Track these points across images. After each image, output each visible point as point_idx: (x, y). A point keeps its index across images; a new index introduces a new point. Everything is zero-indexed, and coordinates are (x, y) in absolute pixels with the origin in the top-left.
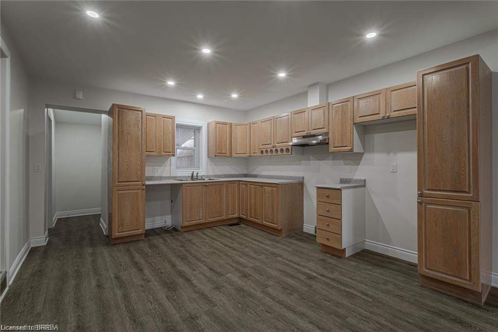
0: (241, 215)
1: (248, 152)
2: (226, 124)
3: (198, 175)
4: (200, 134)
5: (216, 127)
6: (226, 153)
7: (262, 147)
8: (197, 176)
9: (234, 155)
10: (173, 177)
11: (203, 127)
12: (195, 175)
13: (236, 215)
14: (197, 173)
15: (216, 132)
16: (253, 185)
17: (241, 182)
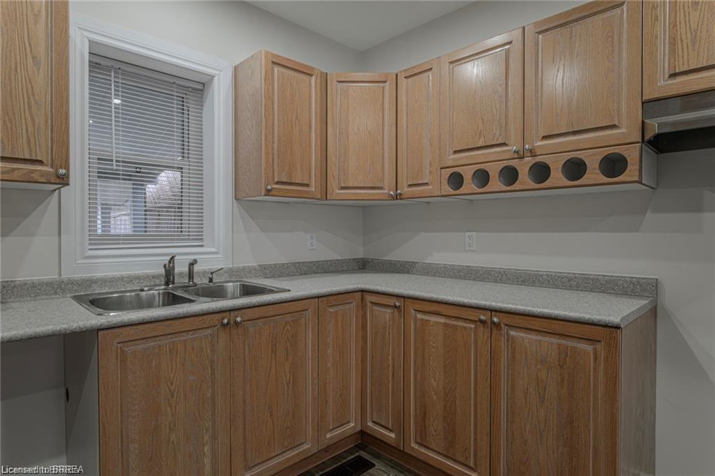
0: (370, 424)
1: (388, 181)
2: (306, 72)
3: (196, 268)
4: (204, 111)
5: (269, 77)
6: (308, 185)
7: (452, 159)
8: (191, 275)
9: (336, 192)
10: (72, 282)
11: (216, 79)
12: (181, 268)
13: (352, 425)
14: (192, 265)
15: (269, 97)
16: (439, 314)
17: (369, 298)
